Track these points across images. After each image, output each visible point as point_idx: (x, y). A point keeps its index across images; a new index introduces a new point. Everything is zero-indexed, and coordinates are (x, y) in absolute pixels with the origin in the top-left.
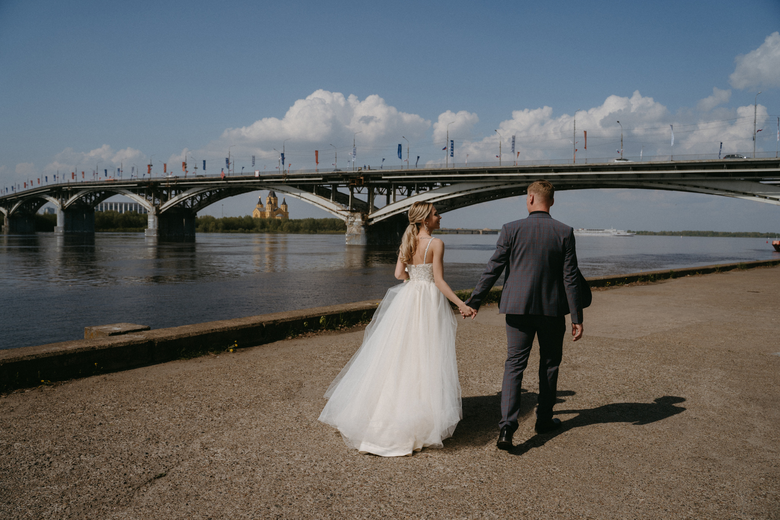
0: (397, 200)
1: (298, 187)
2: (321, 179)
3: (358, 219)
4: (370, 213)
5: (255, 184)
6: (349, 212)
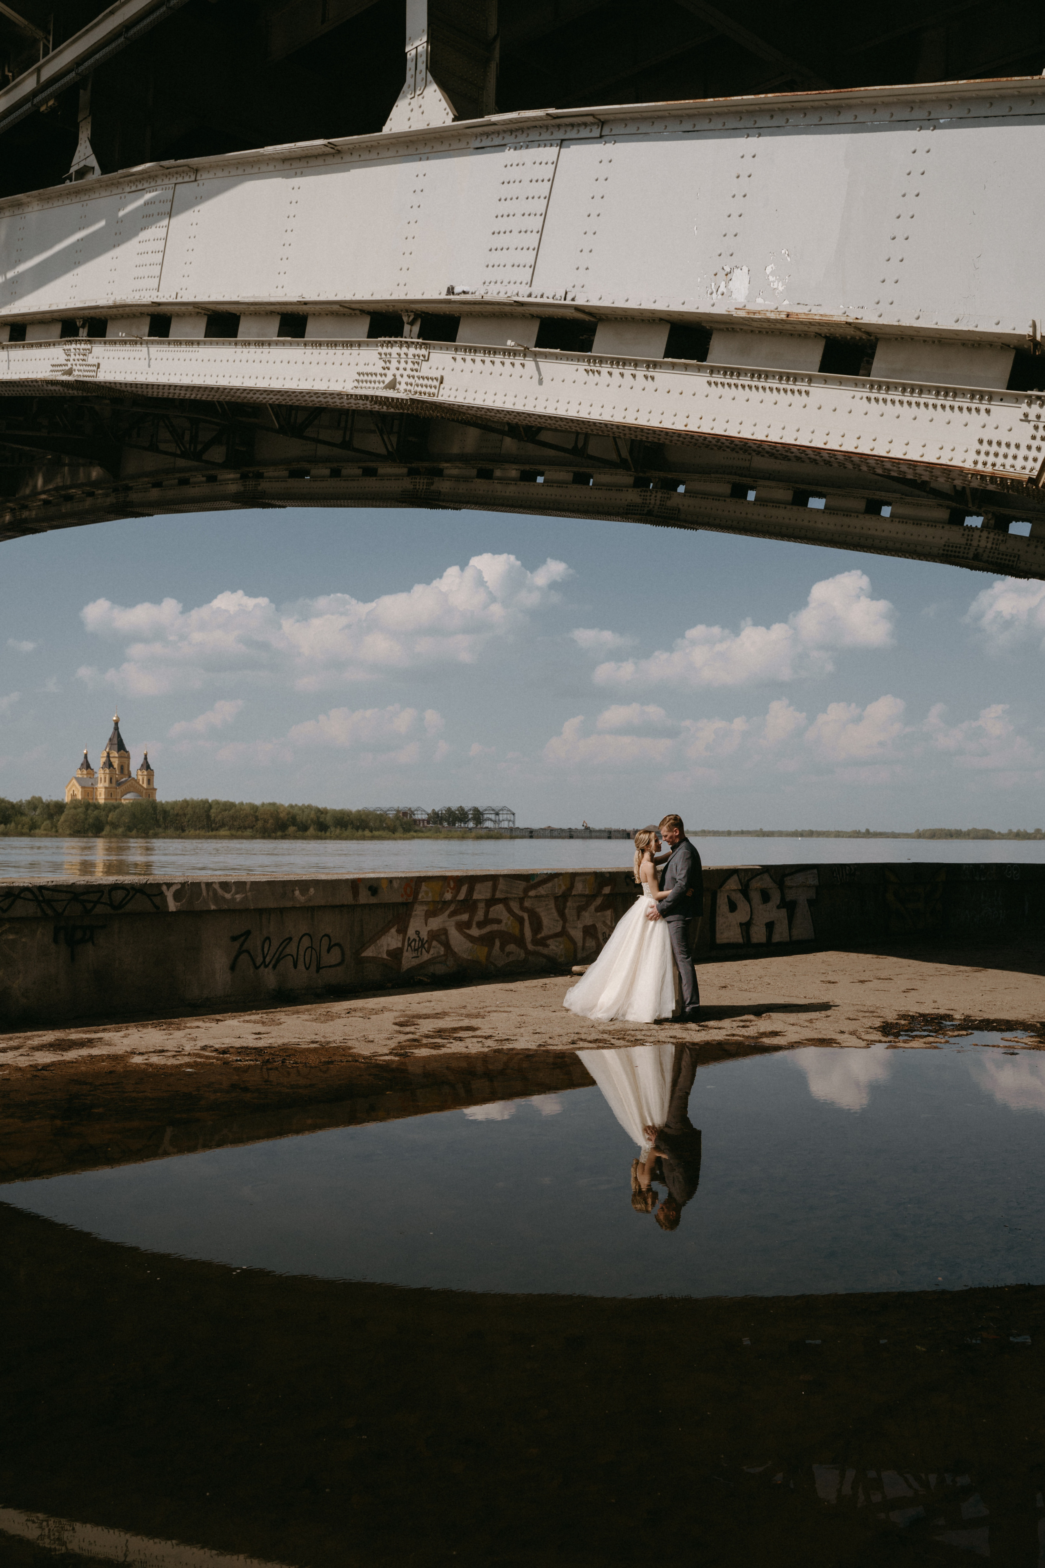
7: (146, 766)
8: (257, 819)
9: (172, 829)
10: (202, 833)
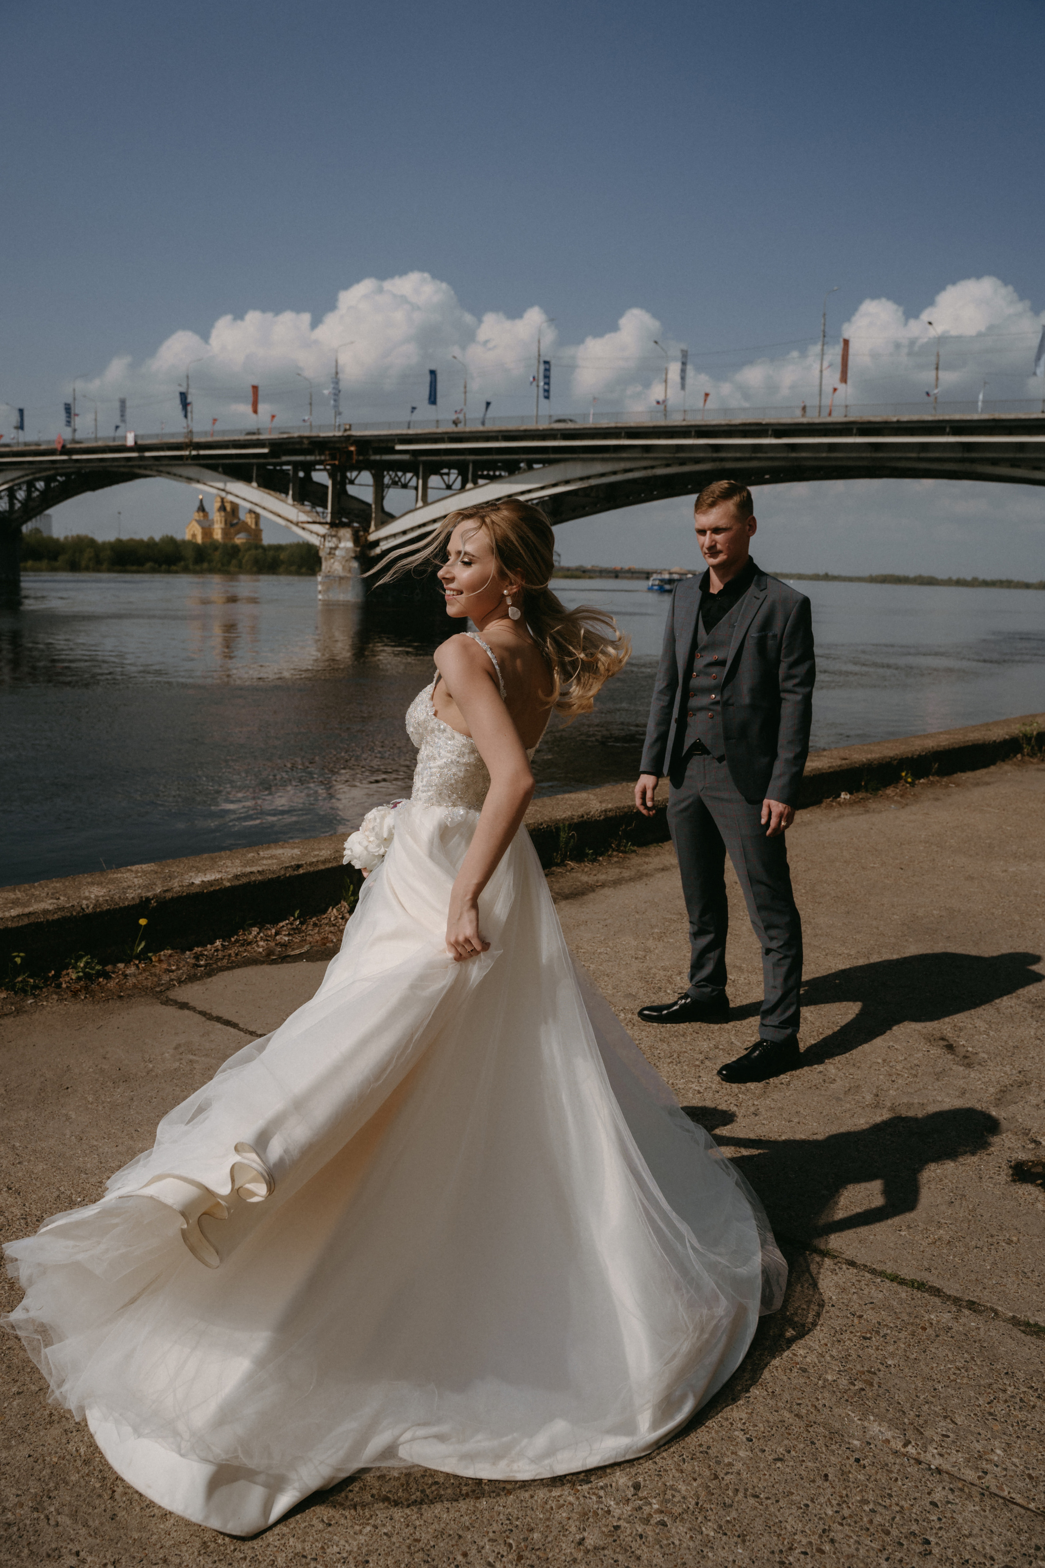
0: (430, 500)
1: (220, 469)
2: (266, 451)
3: (348, 545)
4: (373, 528)
5: (130, 463)
6: (327, 526)
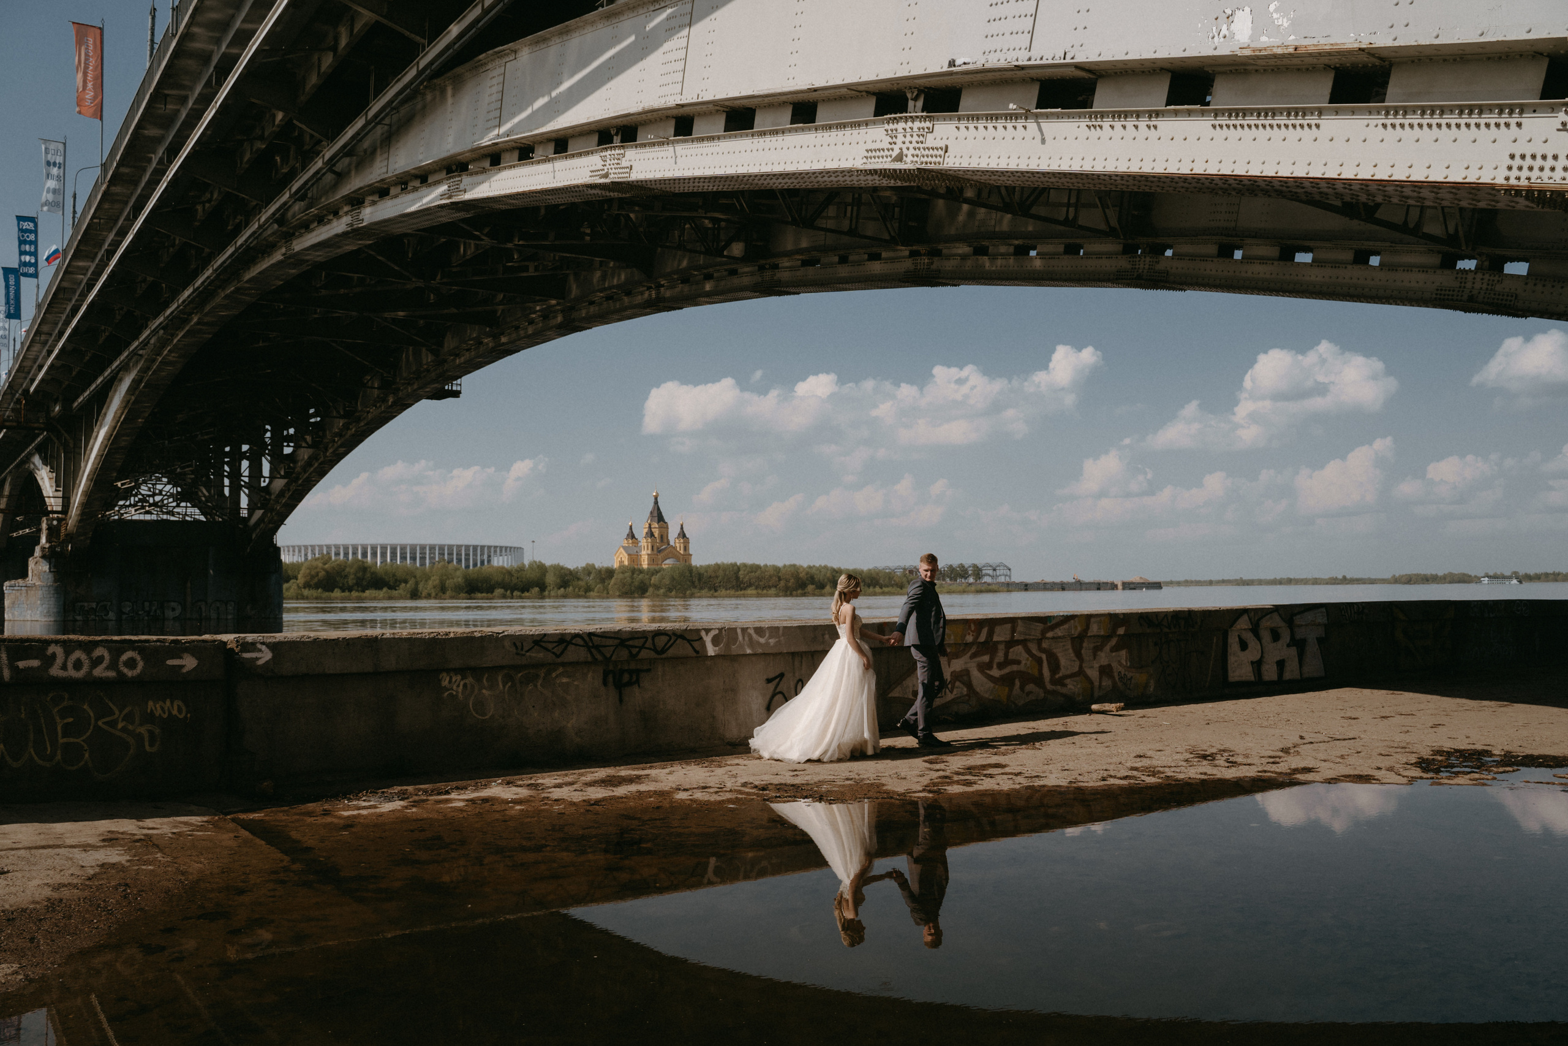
7: (682, 535)
8: (780, 579)
9: (706, 590)
10: (732, 592)
